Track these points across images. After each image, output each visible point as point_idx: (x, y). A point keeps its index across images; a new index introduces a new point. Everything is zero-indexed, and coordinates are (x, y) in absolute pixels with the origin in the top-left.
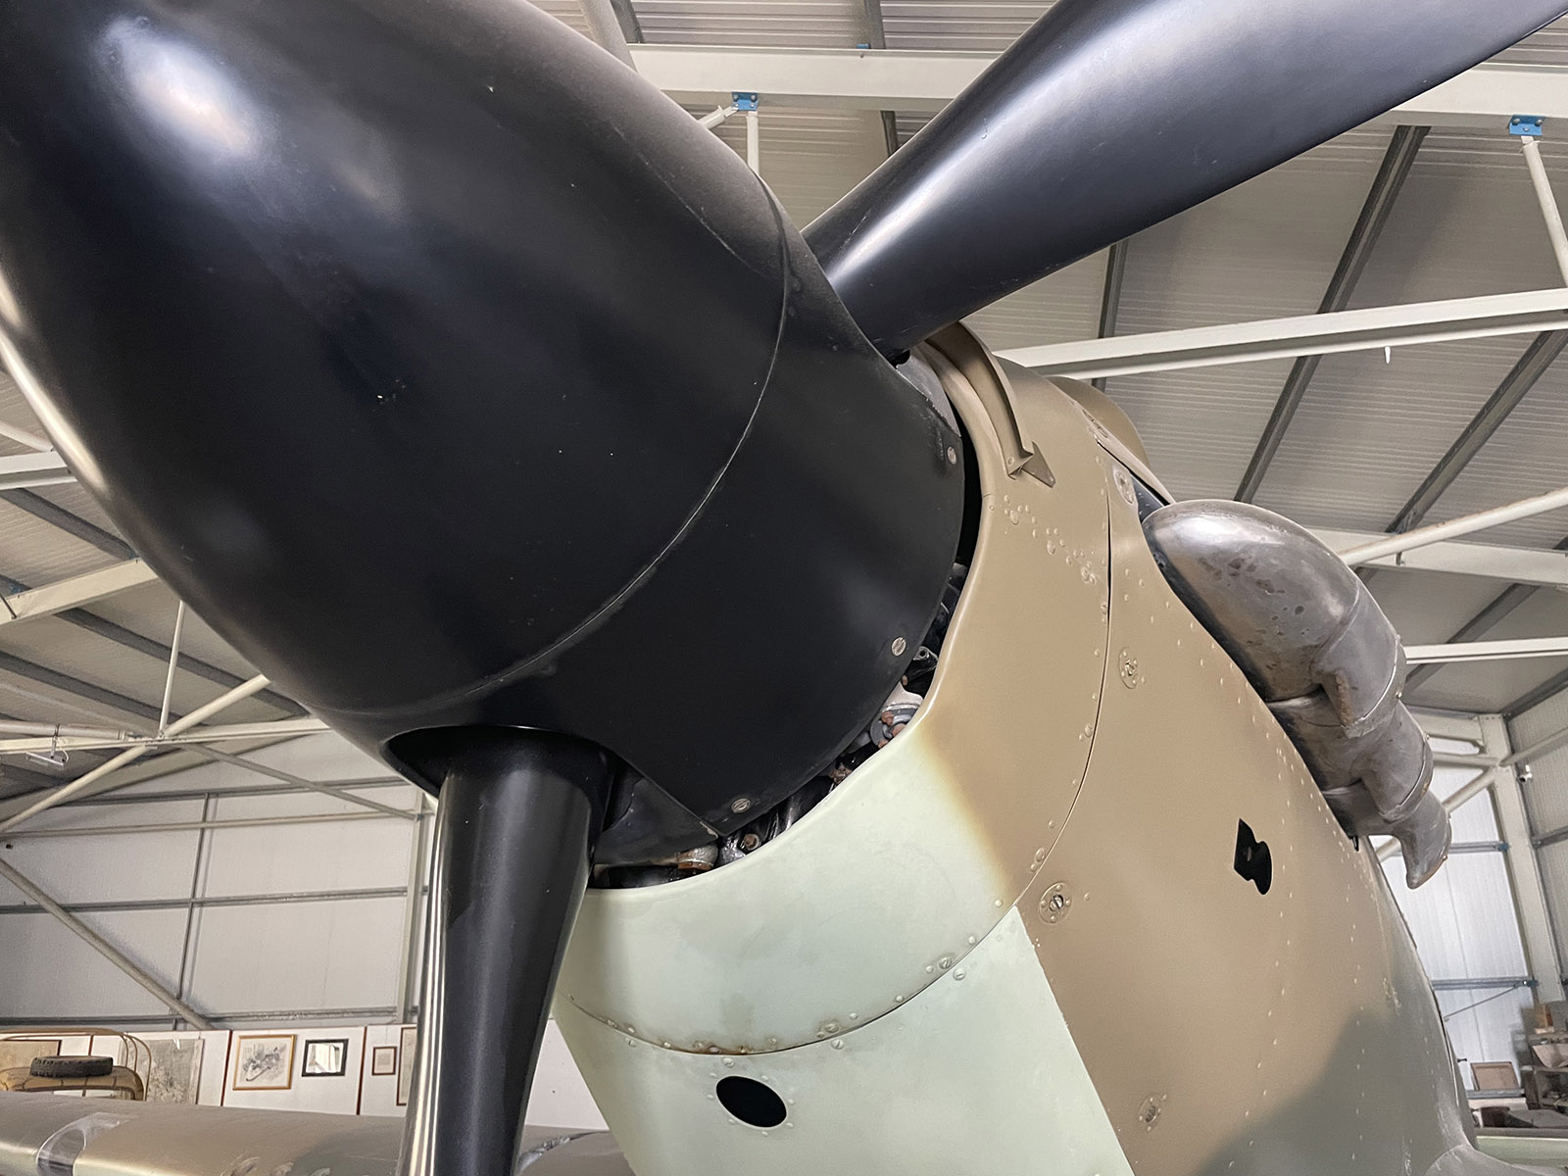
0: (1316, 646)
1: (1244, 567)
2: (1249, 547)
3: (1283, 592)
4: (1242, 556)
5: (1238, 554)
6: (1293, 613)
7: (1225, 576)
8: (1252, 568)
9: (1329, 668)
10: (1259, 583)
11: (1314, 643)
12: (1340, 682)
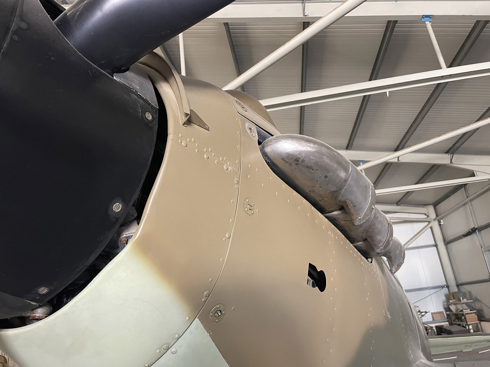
0: (336, 191)
1: (300, 161)
2: (301, 153)
3: (318, 170)
4: (299, 156)
5: (297, 155)
6: (324, 178)
7: (294, 165)
8: (303, 161)
9: (343, 199)
10: (307, 167)
11: (335, 190)
12: (348, 204)
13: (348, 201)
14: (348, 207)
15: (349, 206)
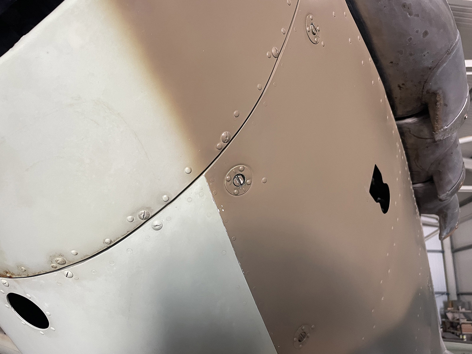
3: (418, 16)
6: (421, 37)
9: (434, 88)
10: (404, 6)
11: (430, 65)
12: (438, 99)
13: (440, 92)
14: (436, 105)
15: (438, 103)
